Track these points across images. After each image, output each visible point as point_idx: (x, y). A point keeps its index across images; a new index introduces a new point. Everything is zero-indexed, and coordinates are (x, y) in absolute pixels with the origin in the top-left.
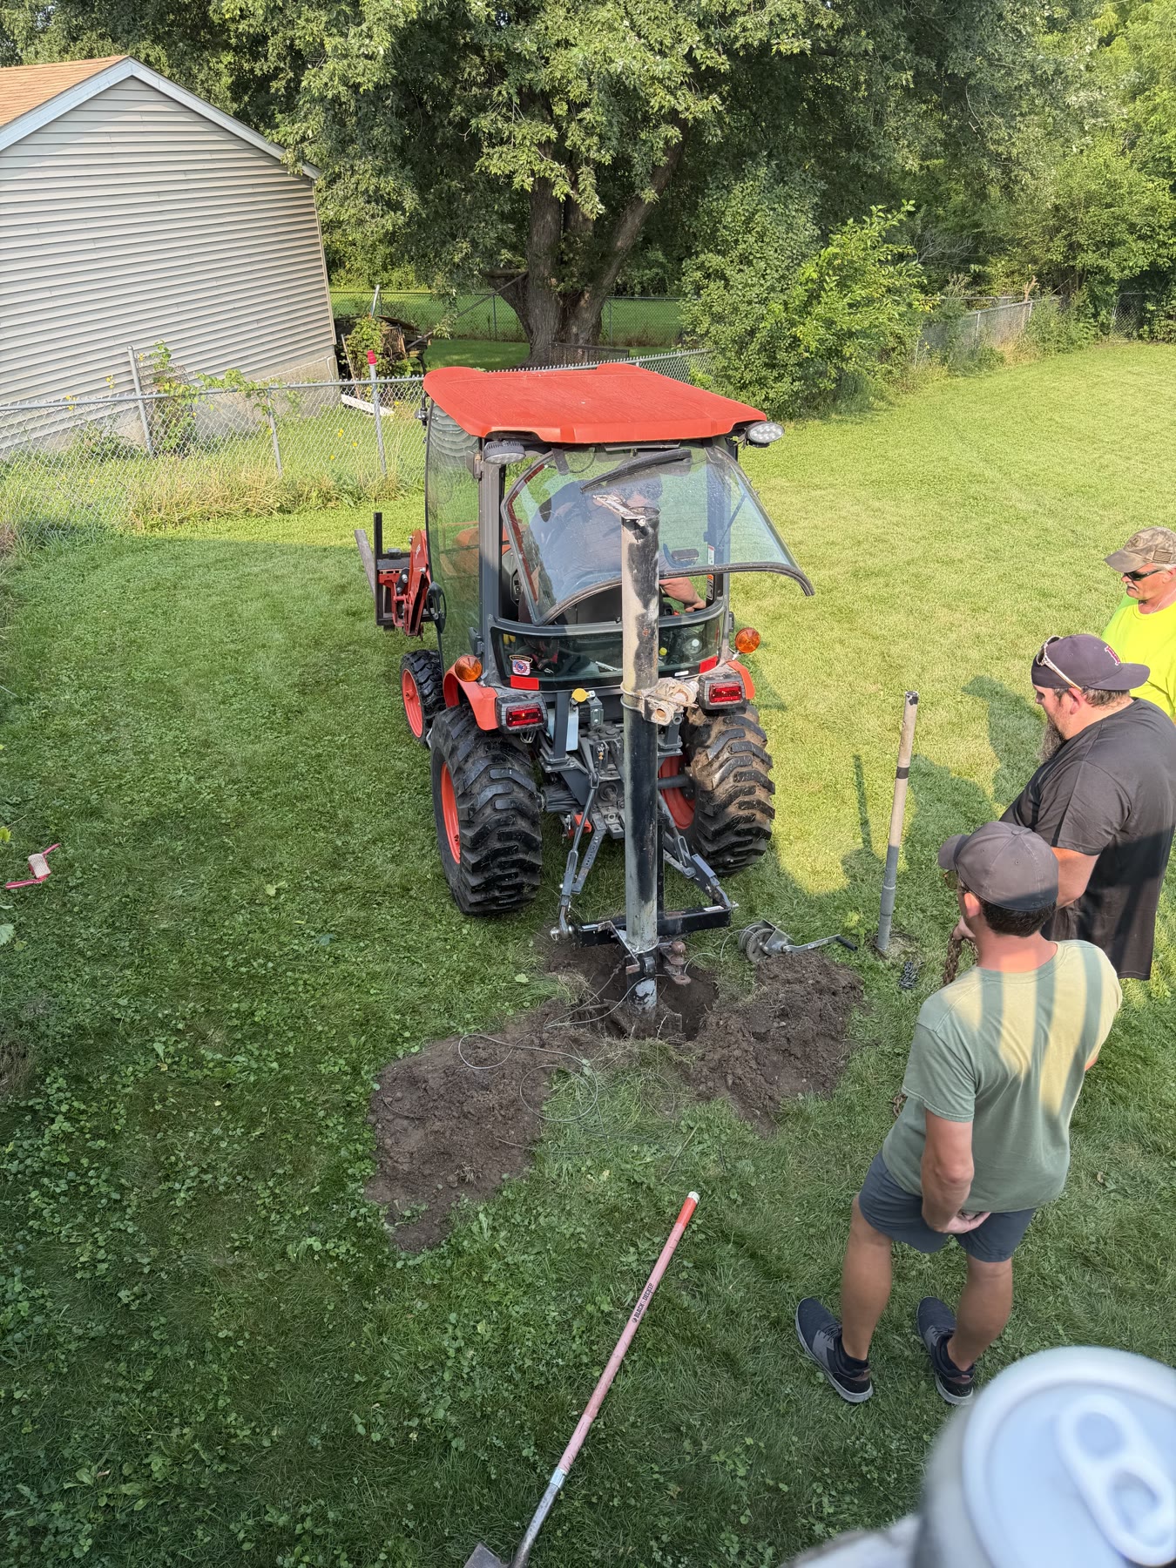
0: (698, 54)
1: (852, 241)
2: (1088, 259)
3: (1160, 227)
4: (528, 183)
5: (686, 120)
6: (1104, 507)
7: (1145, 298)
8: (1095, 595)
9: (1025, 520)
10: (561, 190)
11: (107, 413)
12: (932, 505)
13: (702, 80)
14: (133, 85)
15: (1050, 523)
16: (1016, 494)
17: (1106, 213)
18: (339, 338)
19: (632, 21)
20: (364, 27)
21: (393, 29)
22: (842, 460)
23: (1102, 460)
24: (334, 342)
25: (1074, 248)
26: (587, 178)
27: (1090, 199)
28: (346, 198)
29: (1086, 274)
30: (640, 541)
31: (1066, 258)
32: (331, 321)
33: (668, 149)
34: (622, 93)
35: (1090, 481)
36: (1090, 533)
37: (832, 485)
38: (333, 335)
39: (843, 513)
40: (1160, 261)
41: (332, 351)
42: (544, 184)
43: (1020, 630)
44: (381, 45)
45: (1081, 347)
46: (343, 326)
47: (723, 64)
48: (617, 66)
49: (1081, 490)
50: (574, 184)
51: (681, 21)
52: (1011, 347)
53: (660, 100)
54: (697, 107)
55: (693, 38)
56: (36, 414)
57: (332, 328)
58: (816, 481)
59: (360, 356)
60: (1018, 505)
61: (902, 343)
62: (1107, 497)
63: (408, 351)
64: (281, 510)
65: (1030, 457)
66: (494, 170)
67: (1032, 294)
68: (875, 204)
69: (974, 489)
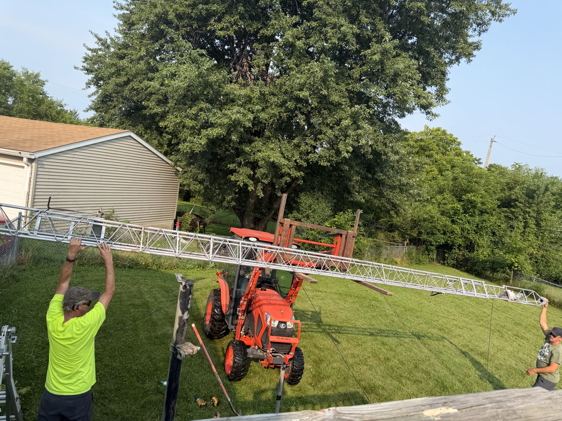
0: (298, 161)
1: (341, 218)
2: (424, 237)
3: (448, 232)
4: (242, 184)
5: (293, 177)
6: (417, 317)
7: (445, 253)
8: (402, 347)
9: (387, 317)
10: (251, 188)
11: (84, 226)
12: (357, 305)
13: (298, 168)
14: (130, 138)
15: (396, 319)
16: (387, 307)
17: (430, 225)
18: (176, 217)
19: (281, 150)
20: (200, 136)
21: (208, 139)
22: (332, 284)
23: (421, 301)
24: (175, 218)
25: (420, 233)
26: (260, 187)
27: (425, 220)
28: (187, 178)
29: (424, 242)
30: (184, 290)
31: (418, 235)
32: (175, 212)
33: (286, 183)
34: (274, 166)
35: (415, 308)
36: (409, 325)
37: (325, 292)
38: (175, 216)
39: (325, 302)
40: (449, 242)
41: (173, 220)
42: (246, 185)
43: (371, 355)
44: (204, 142)
45: (424, 264)
46: (179, 214)
47: (305, 164)
48: (272, 160)
49: (411, 310)
50: (255, 188)
51: (295, 152)
52: (400, 259)
53: (285, 170)
54: (295, 174)
55: (297, 157)
56: (59, 222)
57: (175, 214)
58: (321, 289)
59: (182, 224)
60: (387, 311)
61: (361, 251)
62: (418, 314)
63: (200, 225)
64: (129, 267)
65: (396, 296)
66: (232, 179)
67: (407, 244)
68: (350, 209)
69: (373, 303)
